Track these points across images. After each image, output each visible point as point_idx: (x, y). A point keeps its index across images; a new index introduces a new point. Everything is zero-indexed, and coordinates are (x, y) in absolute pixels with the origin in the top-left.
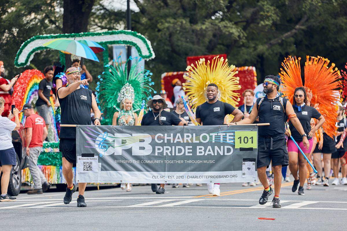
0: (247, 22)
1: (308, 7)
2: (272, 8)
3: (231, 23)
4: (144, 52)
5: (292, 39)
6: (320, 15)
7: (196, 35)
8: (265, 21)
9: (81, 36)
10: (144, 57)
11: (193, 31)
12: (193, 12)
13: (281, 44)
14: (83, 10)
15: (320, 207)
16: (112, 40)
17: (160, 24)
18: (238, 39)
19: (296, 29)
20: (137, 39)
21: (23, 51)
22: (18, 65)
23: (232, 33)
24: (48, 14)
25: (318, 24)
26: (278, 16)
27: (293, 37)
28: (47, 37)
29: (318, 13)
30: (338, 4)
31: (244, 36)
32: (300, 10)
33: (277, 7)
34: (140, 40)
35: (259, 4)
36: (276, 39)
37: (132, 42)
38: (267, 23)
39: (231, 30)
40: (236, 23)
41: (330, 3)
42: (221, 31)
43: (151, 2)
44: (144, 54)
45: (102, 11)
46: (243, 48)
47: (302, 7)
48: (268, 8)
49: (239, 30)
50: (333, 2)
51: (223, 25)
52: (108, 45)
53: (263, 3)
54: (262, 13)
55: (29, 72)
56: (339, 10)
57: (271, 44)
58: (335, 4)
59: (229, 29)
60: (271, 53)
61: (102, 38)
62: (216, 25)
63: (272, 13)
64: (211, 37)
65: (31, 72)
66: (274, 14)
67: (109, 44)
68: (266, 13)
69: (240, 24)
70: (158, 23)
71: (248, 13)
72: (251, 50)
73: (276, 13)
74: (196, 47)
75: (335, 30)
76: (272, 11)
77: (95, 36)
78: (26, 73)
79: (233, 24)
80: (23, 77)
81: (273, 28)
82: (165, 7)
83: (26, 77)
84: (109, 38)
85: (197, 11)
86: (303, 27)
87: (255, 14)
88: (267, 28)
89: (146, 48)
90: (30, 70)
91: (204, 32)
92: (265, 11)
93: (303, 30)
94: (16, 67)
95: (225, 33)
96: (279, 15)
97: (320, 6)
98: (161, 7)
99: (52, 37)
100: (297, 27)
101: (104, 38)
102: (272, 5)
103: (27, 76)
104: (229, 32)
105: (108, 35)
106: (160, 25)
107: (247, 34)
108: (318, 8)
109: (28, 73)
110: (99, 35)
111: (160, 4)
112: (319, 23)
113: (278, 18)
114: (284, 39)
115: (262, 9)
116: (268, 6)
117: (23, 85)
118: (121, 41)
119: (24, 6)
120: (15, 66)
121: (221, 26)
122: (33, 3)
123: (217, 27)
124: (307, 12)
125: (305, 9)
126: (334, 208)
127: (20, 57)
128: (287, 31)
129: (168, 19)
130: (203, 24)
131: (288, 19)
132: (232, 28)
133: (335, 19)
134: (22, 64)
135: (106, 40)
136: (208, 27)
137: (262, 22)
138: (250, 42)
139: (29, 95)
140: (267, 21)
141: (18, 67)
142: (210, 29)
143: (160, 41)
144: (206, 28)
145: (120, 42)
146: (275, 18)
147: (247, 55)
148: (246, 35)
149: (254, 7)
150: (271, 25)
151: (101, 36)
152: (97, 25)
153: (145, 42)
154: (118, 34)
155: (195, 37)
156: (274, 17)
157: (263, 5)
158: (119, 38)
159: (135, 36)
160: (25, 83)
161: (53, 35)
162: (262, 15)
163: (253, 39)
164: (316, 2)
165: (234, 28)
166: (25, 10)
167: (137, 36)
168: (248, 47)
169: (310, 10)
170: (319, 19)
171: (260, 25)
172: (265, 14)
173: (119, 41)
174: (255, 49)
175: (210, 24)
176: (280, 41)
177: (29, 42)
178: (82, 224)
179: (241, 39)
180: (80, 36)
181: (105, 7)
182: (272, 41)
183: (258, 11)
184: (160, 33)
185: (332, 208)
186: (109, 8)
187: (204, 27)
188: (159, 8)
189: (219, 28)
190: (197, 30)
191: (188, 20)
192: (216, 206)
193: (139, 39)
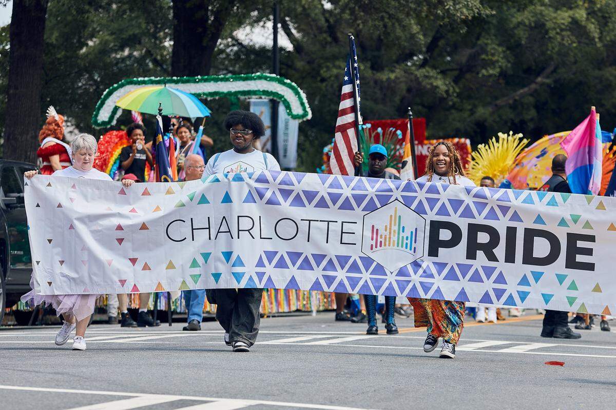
0: (461, 70)
1: (556, 49)
2: (500, 49)
3: (435, 71)
4: (295, 108)
5: (531, 100)
6: (575, 63)
7: (381, 89)
8: (489, 69)
9: (198, 82)
10: (295, 117)
11: (376, 82)
12: (376, 53)
13: (513, 107)
14: (204, 44)
15: (558, 352)
16: (246, 89)
17: (325, 69)
18: (445, 96)
19: (536, 83)
20: (284, 88)
21: (106, 102)
22: (98, 125)
23: (437, 87)
24: (150, 49)
25: (572, 76)
26: (509, 62)
27: (531, 95)
28: (144, 82)
29: (572, 60)
30: (605, 46)
31: (454, 91)
32: (543, 53)
33: (508, 48)
34: (290, 91)
35: (479, 42)
36: (505, 99)
37: (278, 93)
38: (491, 72)
39: (434, 81)
40: (443, 72)
41: (592, 44)
42: (419, 83)
43: (312, 36)
44: (295, 113)
45: (235, 48)
46: (453, 111)
47: (548, 50)
48: (494, 49)
49: (447, 82)
50: (596, 42)
51: (422, 74)
52: (239, 96)
53: (486, 41)
54: (483, 56)
55: (114, 134)
56: (605, 54)
57: (496, 105)
58: (599, 45)
59: (432, 80)
60: (498, 119)
61: (230, 86)
62: (412, 74)
63: (499, 56)
64: (404, 92)
65: (116, 135)
66: (502, 58)
67: (241, 95)
68: (490, 57)
69: (449, 73)
70: (322, 68)
71: (463, 56)
72: (466, 114)
73: (505, 57)
74: (380, 107)
75: (599, 87)
76: (499, 54)
77: (219, 83)
78: (109, 136)
79: (438, 73)
80: (103, 142)
81: (501, 81)
82: (334, 44)
83: (109, 142)
84: (242, 86)
85: (383, 52)
86: (547, 81)
87: (473, 57)
88: (491, 80)
89: (298, 103)
90: (115, 132)
91: (393, 84)
92: (489, 53)
93: (548, 86)
94: (94, 128)
95: (425, 87)
96: (510, 59)
97: (576, 48)
98: (326, 43)
99: (152, 82)
100: (539, 79)
101: (234, 86)
102: (499, 45)
103: (110, 140)
104: (431, 84)
105: (239, 80)
106: (324, 72)
107: (459, 88)
108: (572, 51)
109: (112, 137)
110: (225, 80)
111: (325, 39)
112: (574, 74)
113: (509, 65)
114: (517, 98)
115: (483, 50)
116: (494, 46)
117: (104, 155)
118: (259, 91)
119: (114, 36)
120: (93, 126)
121: (419, 76)
122: (127, 31)
123: (413, 77)
124: (555, 56)
125: (552, 51)
126: (581, 354)
127: (101, 112)
128: (524, 86)
129: (337, 63)
130: (393, 71)
131: (525, 67)
132: (436, 78)
133: (600, 69)
134: (104, 123)
135: (237, 89)
136: (399, 76)
137: (484, 71)
138: (464, 101)
139: (113, 170)
140: (491, 69)
141: (98, 128)
142: (402, 79)
143: (324, 96)
144: (396, 77)
145: (258, 93)
146: (504, 65)
147: (459, 121)
148: (458, 90)
149: (472, 48)
150: (497, 75)
151: (228, 83)
152: (227, 69)
153: (297, 93)
154: (255, 79)
155: (379, 92)
156: (503, 63)
157: (486, 44)
158: (257, 87)
159: (281, 84)
160: (107, 151)
161: (153, 78)
162: (484, 59)
163: (469, 97)
164: (570, 42)
165: (440, 79)
166: (115, 42)
167: (284, 84)
168: (461, 110)
169: (559, 53)
170: (574, 68)
171: (480, 75)
172: (489, 59)
173: (256, 91)
174: (472, 112)
175: (402, 73)
176: (511, 102)
177: (116, 89)
178: (179, 365)
179: (450, 96)
180: (195, 82)
181: (240, 41)
182: (499, 102)
183: (479, 54)
184: (324, 84)
185: (577, 354)
186: (245, 43)
187: (392, 76)
188: (324, 45)
189: (417, 78)
190: (382, 82)
191: (369, 64)
192: (396, 346)
193: (288, 89)
